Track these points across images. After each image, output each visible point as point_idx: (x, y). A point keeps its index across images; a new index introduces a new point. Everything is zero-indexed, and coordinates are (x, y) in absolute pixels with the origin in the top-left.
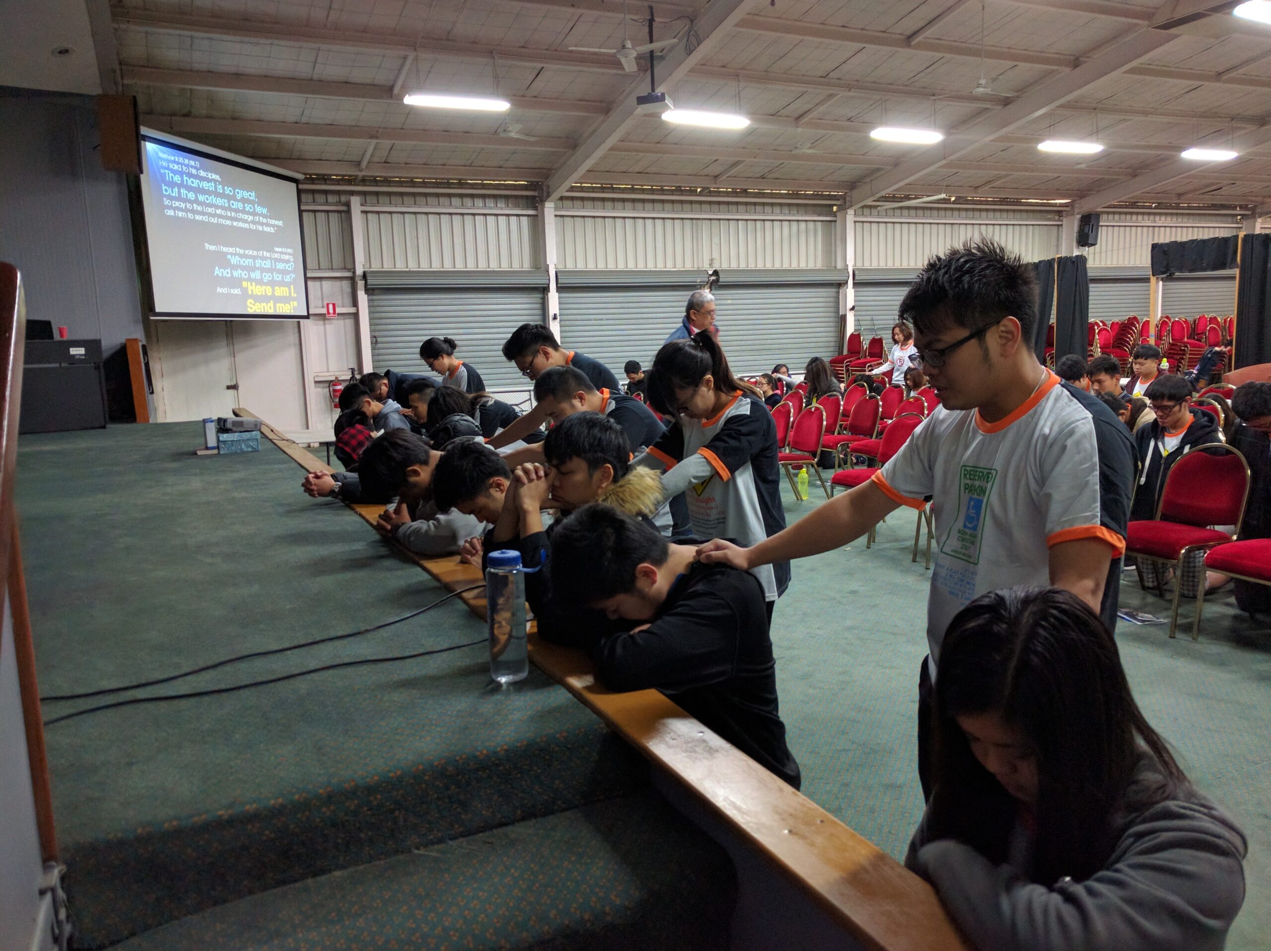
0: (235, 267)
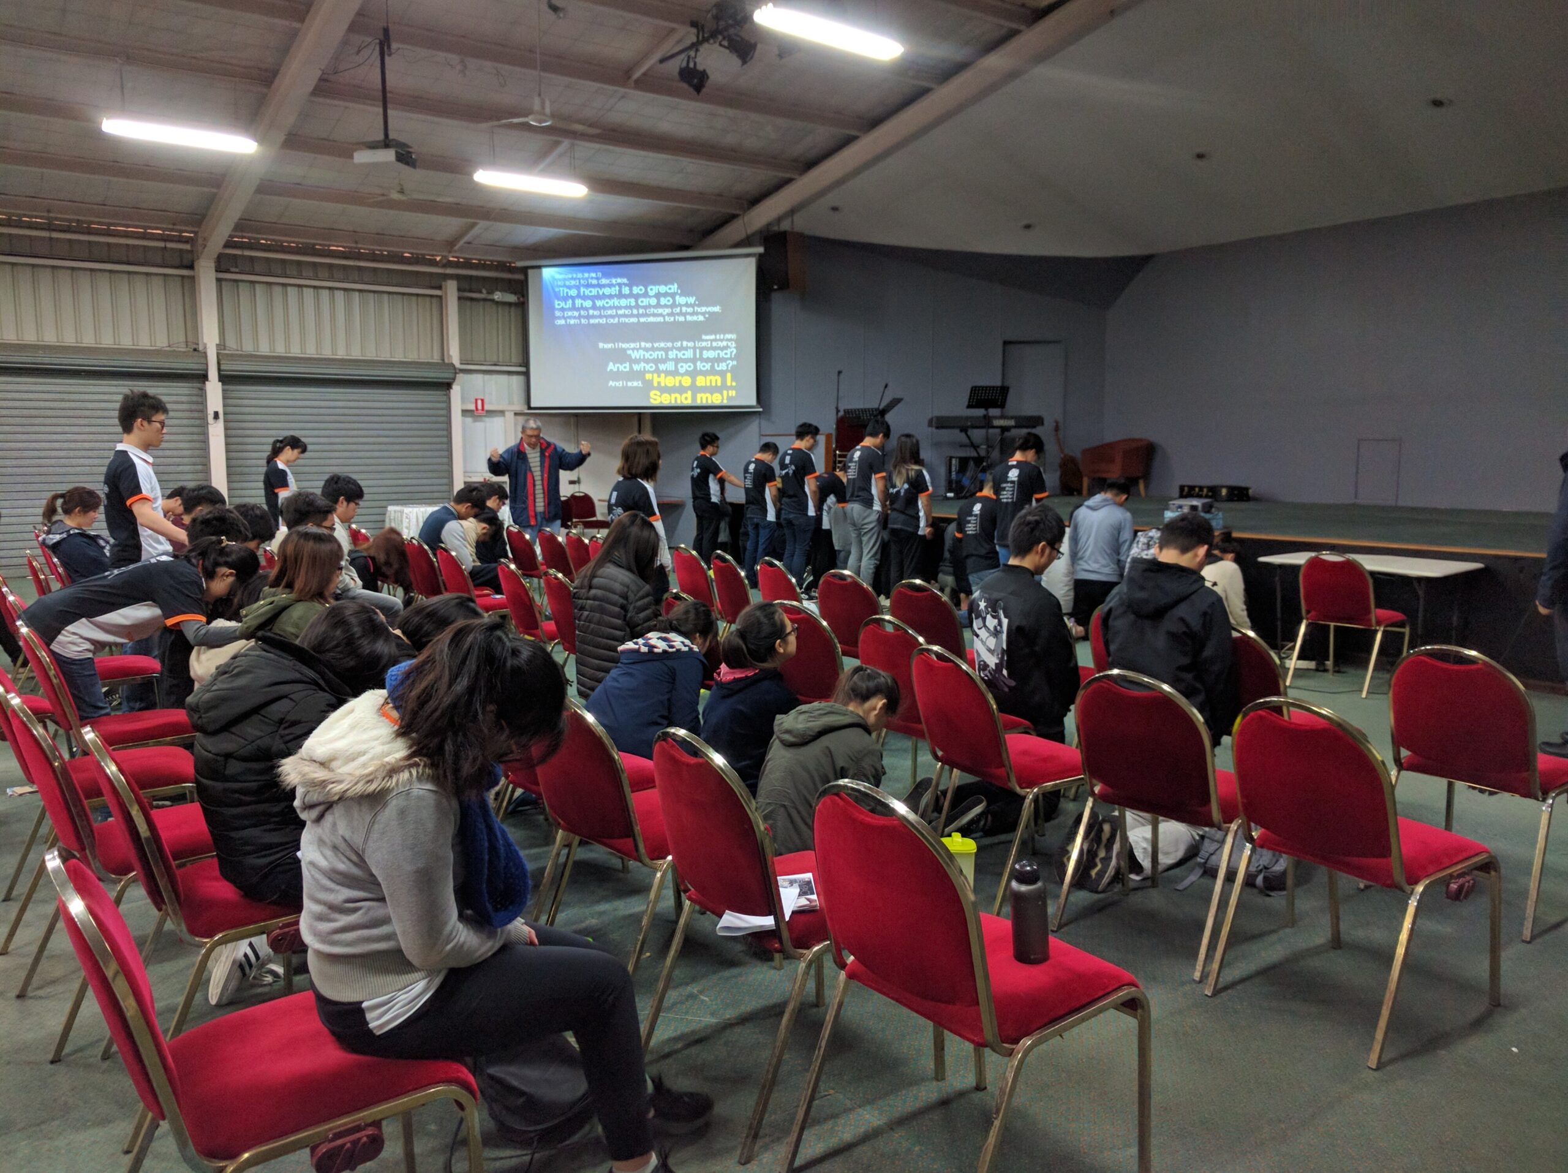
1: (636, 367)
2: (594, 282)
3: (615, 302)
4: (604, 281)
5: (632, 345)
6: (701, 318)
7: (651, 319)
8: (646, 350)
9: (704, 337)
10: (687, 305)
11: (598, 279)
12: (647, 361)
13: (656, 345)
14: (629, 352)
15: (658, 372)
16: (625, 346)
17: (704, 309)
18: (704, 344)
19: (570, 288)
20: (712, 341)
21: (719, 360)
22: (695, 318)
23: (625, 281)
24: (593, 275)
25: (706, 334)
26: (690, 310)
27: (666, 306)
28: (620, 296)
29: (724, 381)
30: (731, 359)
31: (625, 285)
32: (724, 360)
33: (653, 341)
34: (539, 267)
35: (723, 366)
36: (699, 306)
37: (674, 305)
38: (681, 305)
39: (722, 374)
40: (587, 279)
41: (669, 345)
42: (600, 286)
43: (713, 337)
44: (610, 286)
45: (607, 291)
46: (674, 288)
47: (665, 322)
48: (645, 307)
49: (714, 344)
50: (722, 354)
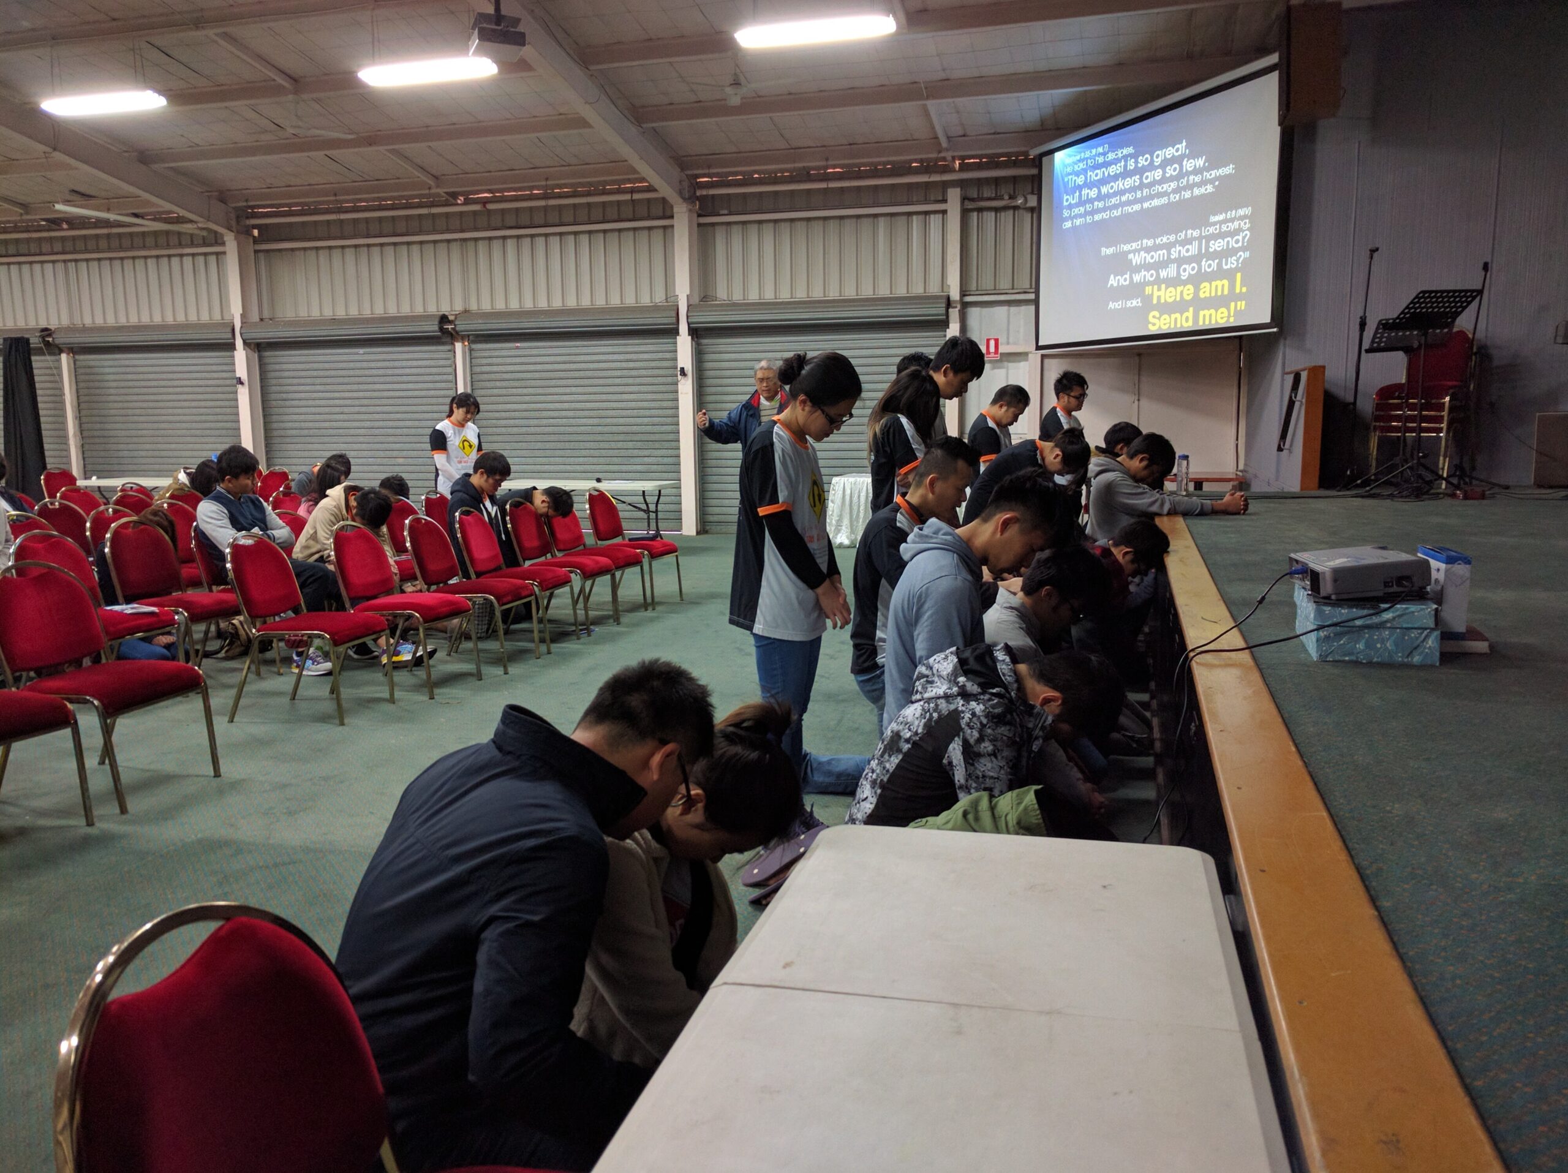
0: (1137, 269)
1: (1137, 278)
2: (1101, 160)
3: (1120, 184)
4: (1111, 156)
5: (1134, 245)
6: (1210, 188)
7: (1156, 202)
8: (1148, 250)
9: (1213, 219)
10: (1196, 171)
11: (1104, 154)
12: (1147, 267)
13: (1158, 241)
14: (1131, 256)
15: (1158, 282)
16: (1126, 248)
17: (1214, 173)
18: (1211, 230)
19: (1077, 174)
20: (1221, 223)
21: (1229, 252)
22: (1202, 190)
23: (1130, 150)
24: (1100, 150)
25: (1214, 215)
26: (1198, 179)
27: (1172, 179)
28: (1126, 174)
29: (1232, 286)
30: (1243, 249)
31: (1131, 156)
32: (1232, 252)
33: (1155, 237)
34: (1052, 152)
35: (1231, 263)
36: (1208, 169)
37: (1181, 175)
38: (1188, 173)
39: (1230, 275)
40: (1093, 157)
41: (1172, 238)
42: (1106, 164)
43: (1221, 217)
44: (1116, 161)
45: (1113, 170)
46: (1182, 146)
47: (1170, 204)
48: (1151, 185)
49: (1224, 228)
50: (1232, 244)
